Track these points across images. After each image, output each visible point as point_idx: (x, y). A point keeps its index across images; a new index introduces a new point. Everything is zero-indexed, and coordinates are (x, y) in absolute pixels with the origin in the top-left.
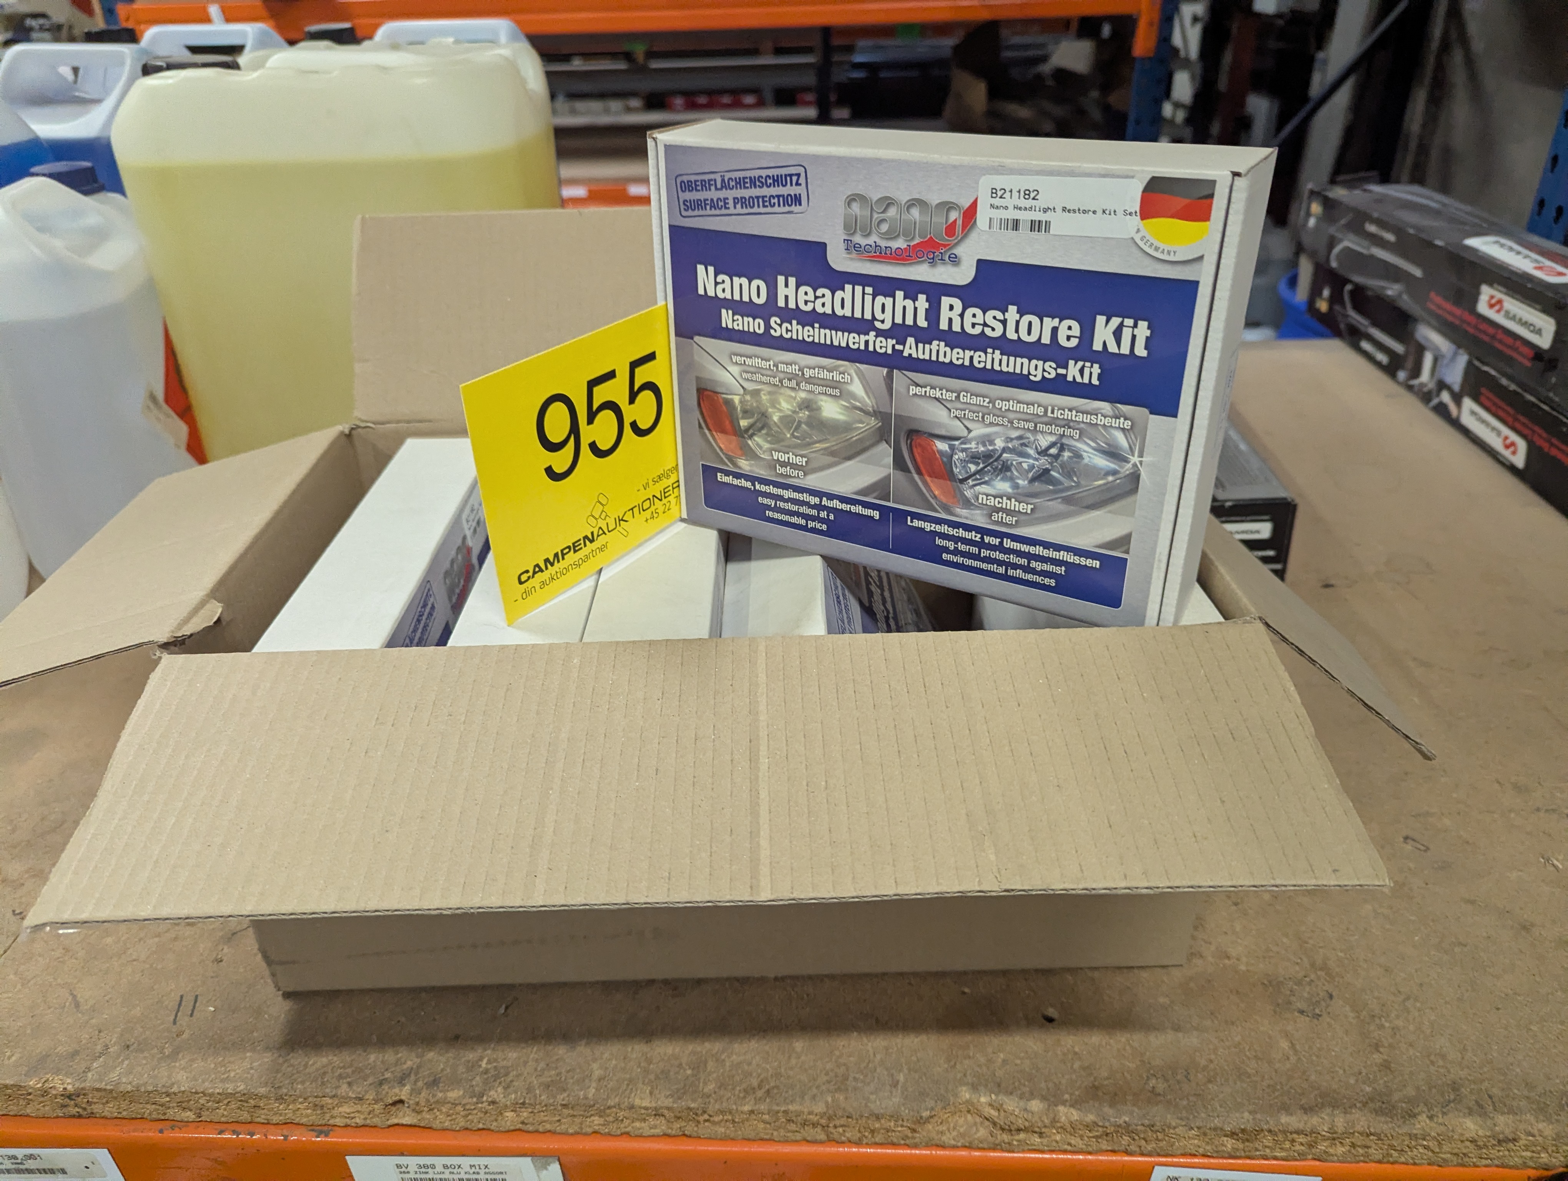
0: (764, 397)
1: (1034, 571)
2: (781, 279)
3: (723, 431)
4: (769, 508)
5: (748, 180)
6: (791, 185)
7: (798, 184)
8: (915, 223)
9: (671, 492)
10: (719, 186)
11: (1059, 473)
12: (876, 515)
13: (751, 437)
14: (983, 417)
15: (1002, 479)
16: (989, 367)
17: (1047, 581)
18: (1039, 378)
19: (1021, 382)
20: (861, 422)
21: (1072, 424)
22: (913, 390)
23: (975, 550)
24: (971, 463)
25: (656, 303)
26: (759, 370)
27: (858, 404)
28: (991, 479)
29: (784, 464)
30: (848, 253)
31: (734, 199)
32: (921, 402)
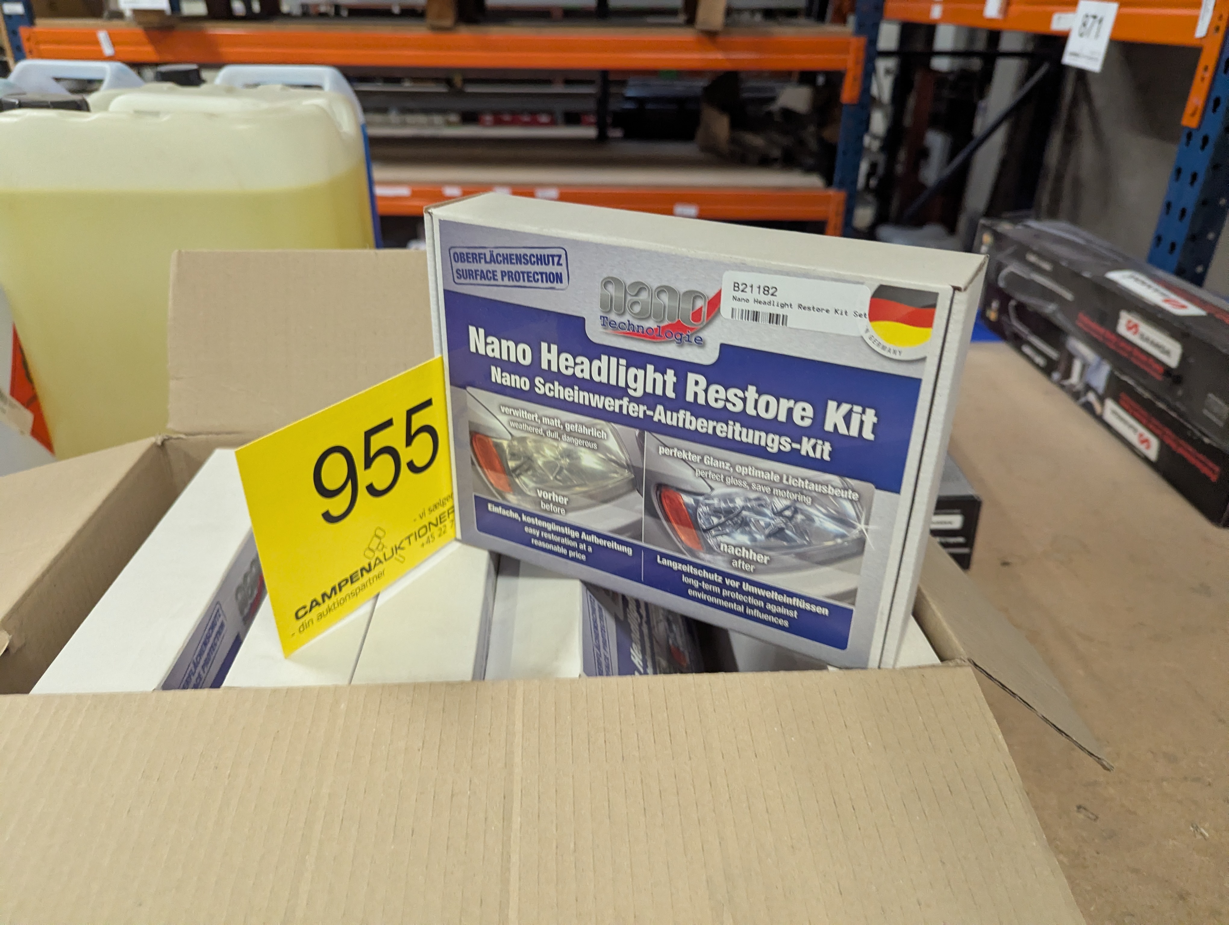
0: (530, 444)
1: (769, 613)
2: (544, 346)
3: (492, 468)
4: (535, 537)
5: (514, 257)
6: (553, 264)
7: (559, 264)
8: (665, 307)
9: (446, 518)
10: (488, 259)
11: (792, 531)
12: (630, 551)
13: (518, 476)
14: (724, 479)
15: (742, 533)
16: (730, 436)
17: (781, 622)
18: (775, 450)
19: (760, 452)
20: (616, 472)
21: (805, 492)
22: (662, 450)
23: (717, 589)
24: (713, 516)
25: (433, 356)
26: (525, 421)
27: (613, 457)
28: (733, 532)
29: (547, 502)
30: (605, 329)
31: (502, 272)
32: (669, 461)
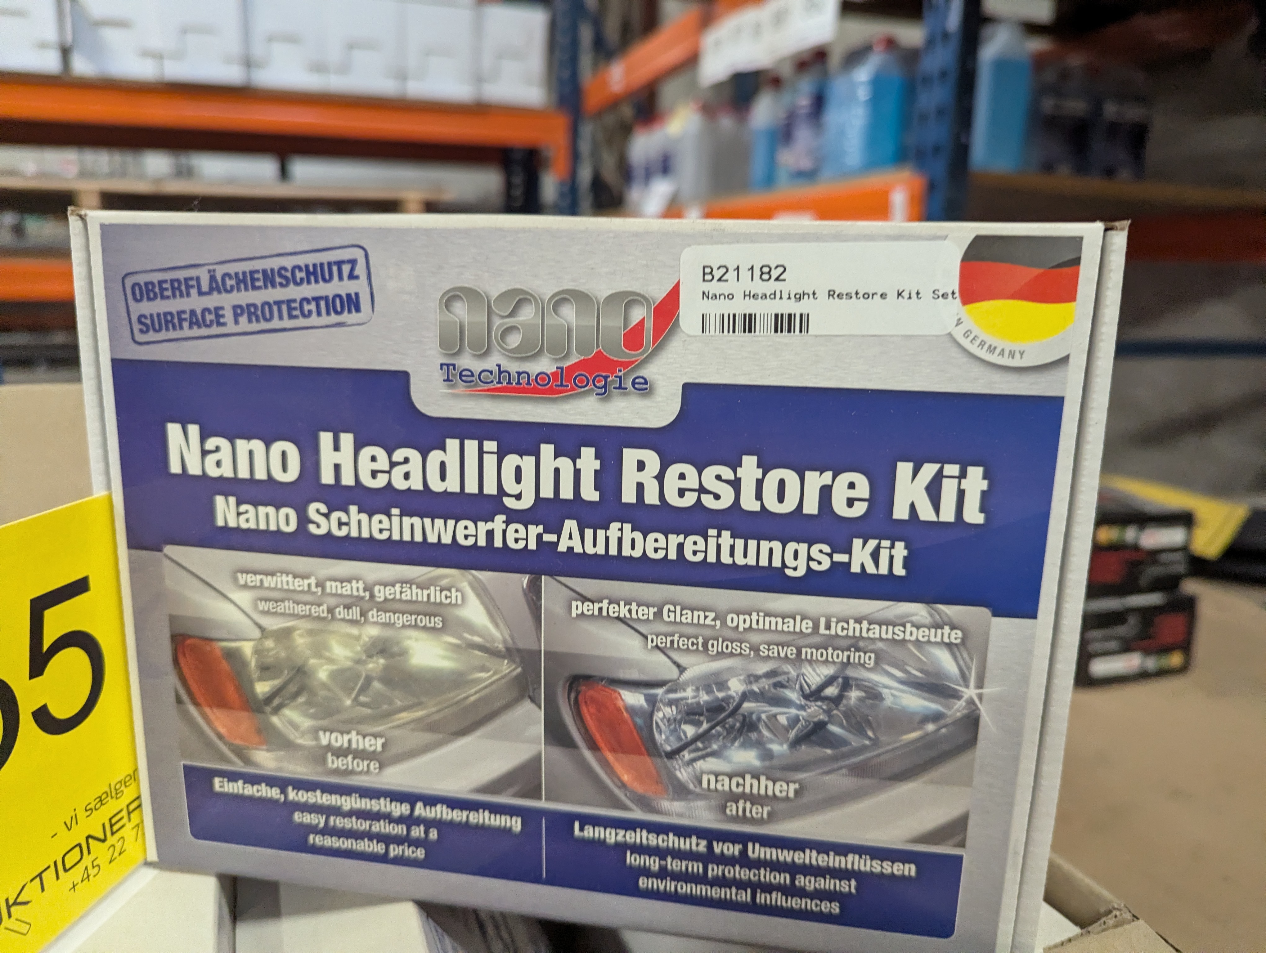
0: (300, 641)
1: (802, 893)
2: (326, 438)
3: (221, 703)
4: (315, 830)
5: (260, 276)
6: (341, 278)
7: (352, 276)
8: (570, 330)
9: (125, 820)
10: (205, 287)
11: (841, 726)
12: (516, 824)
13: (277, 710)
14: (705, 645)
15: (743, 746)
16: (712, 558)
17: (825, 907)
18: (801, 572)
19: (772, 580)
20: (483, 669)
21: (861, 644)
22: (578, 607)
23: (696, 867)
24: (686, 723)
25: (89, 492)
26: (289, 595)
27: (477, 639)
28: (724, 747)
29: (340, 753)
30: (452, 387)
31: (235, 307)
32: (592, 628)
